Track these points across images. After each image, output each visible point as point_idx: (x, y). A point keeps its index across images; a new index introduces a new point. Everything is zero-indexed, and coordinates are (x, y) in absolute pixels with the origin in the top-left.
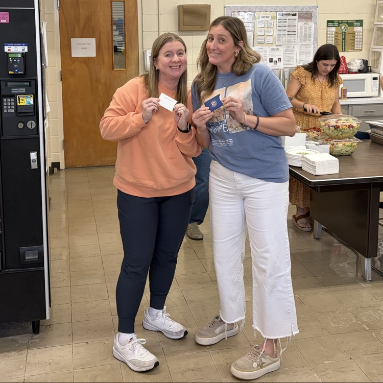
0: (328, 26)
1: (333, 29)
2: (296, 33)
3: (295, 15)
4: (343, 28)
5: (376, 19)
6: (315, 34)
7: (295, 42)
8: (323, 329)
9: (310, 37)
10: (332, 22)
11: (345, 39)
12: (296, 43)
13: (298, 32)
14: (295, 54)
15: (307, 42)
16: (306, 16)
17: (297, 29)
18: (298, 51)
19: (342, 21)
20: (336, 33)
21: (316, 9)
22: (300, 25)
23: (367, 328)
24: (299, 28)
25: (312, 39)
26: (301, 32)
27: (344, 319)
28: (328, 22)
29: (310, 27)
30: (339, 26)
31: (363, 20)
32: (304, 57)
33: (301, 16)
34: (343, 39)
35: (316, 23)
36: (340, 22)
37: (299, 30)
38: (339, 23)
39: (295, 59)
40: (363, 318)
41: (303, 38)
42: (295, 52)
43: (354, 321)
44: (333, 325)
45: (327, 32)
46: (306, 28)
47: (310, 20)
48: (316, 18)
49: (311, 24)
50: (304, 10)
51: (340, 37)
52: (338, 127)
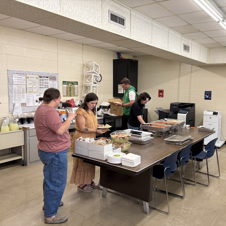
0: (63, 84)
1: (66, 86)
3: (48, 77)
4: (70, 85)
5: (84, 82)
6: (58, 87)
10: (65, 82)
16: (53, 78)
20: (67, 88)
21: (58, 75)
24: (50, 84)
28: (63, 82)
29: (55, 84)
30: (68, 84)
31: (78, 82)
33: (51, 78)
34: (70, 91)
35: (58, 82)
37: (50, 86)
38: (68, 83)
45: (63, 87)
46: (53, 84)
48: (58, 80)
49: (56, 82)
50: (52, 75)
51: (69, 89)
52: (124, 138)
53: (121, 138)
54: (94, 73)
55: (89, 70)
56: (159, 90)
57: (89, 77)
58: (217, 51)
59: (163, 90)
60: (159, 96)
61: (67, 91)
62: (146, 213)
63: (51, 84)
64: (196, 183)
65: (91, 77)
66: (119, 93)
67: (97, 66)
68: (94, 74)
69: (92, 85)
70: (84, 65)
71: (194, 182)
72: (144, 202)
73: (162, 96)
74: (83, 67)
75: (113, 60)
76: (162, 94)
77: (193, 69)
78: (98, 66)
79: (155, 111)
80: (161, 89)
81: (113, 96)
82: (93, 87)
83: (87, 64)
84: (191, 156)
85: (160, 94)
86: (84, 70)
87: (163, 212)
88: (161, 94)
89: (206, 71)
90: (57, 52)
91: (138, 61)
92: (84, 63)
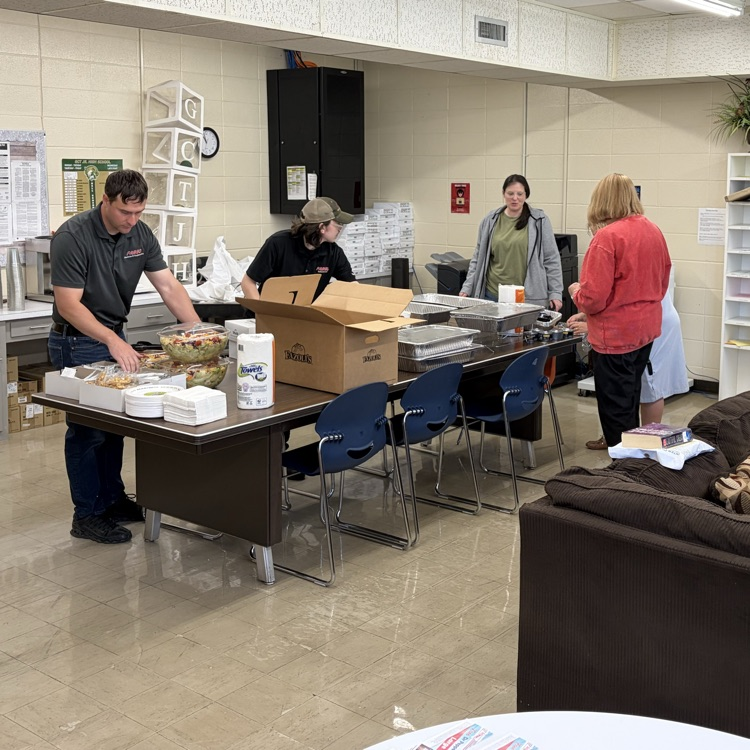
0: (64, 170)
1: (74, 175)
2: (8, 181)
3: (5, 148)
4: (90, 173)
5: (145, 160)
6: (43, 183)
7: (7, 197)
8: (251, 670)
9: (34, 189)
10: (72, 162)
11: (94, 193)
12: (9, 201)
13: (12, 179)
14: (10, 221)
15: (30, 199)
16: (26, 150)
17: (11, 174)
18: (15, 214)
19: (88, 160)
20: (79, 183)
21: (42, 138)
22: (14, 166)
23: (310, 649)
24: (14, 171)
25: (38, 192)
26: (18, 180)
27: (271, 645)
28: (65, 161)
29: (33, 171)
30: (83, 170)
31: (121, 160)
32: (26, 226)
33: (15, 150)
34: (91, 193)
35: (43, 164)
36: (85, 162)
37: (14, 177)
38: (83, 165)
39: (10, 229)
40: (296, 636)
41: (21, 190)
42: (9, 217)
43: (287, 644)
44: (260, 659)
45: (63, 179)
46: (26, 172)
47: (33, 158)
48: (43, 154)
49: (35, 165)
50: (21, 139)
51: (86, 189)
52: (199, 343)
53: (188, 343)
54: (179, 124)
55: (167, 116)
56: (453, 185)
57: (164, 141)
58: (646, 31)
59: (468, 185)
60: (455, 208)
61: (80, 195)
62: (263, 582)
63: (17, 169)
64: (480, 506)
65: (169, 142)
66: (290, 197)
67: (194, 98)
68: (178, 131)
69: (173, 173)
70: (145, 96)
71: (474, 503)
72: (256, 547)
73: (466, 208)
74: (142, 104)
75: (268, 72)
76: (463, 200)
77: (574, 101)
78: (199, 101)
79: (426, 267)
80: (461, 180)
81: (272, 212)
82: (176, 177)
83: (154, 92)
84: (460, 413)
85: (458, 200)
86: (146, 114)
87: (316, 582)
88: (461, 200)
89: (620, 106)
90: (36, 52)
91: (362, 73)
92: (145, 89)
